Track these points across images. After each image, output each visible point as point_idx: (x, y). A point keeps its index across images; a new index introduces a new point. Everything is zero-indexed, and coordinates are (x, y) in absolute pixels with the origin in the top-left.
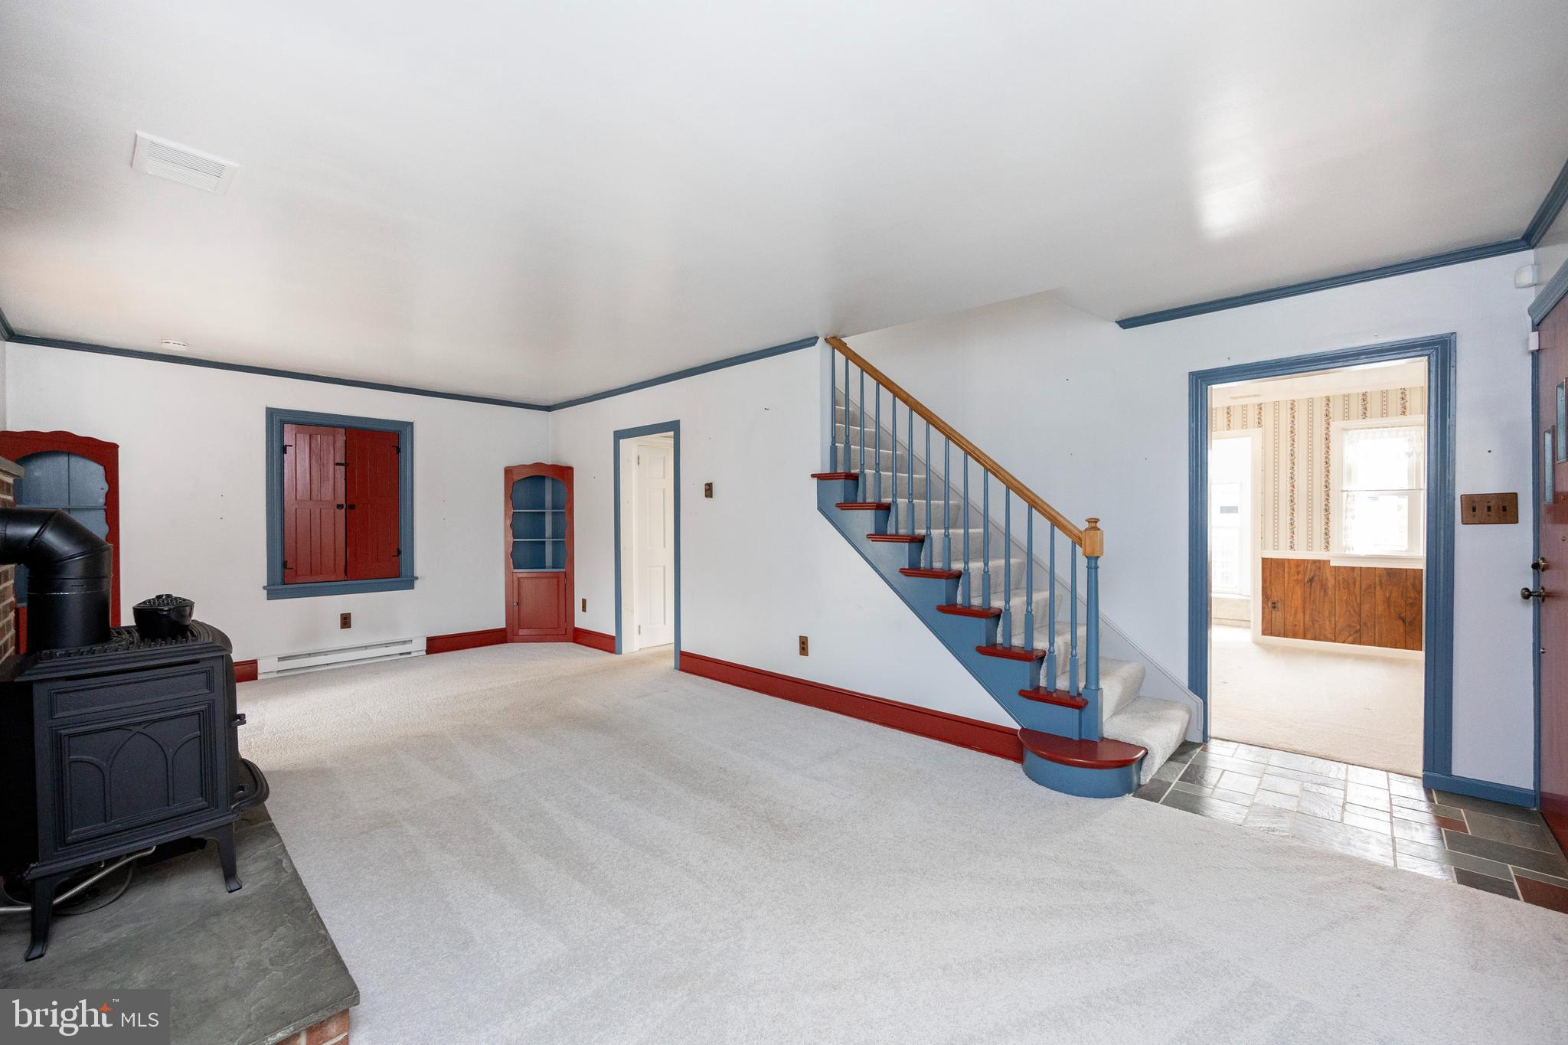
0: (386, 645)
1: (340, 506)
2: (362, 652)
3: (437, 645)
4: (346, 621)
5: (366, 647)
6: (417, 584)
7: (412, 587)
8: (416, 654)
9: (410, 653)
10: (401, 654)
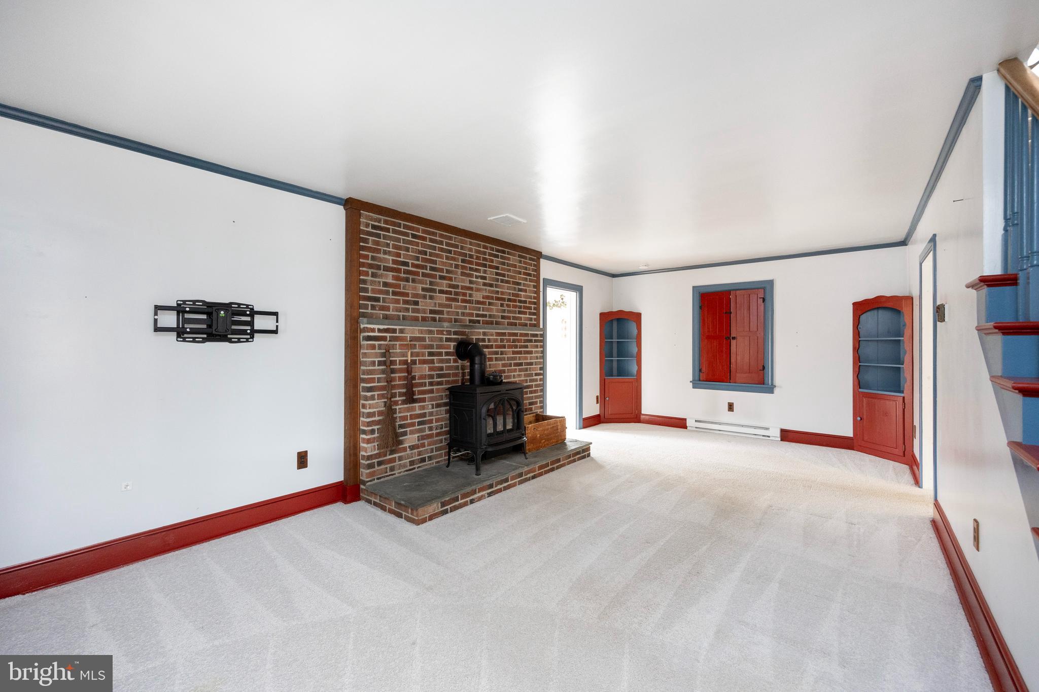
0: (755, 427)
1: (734, 338)
2: (739, 428)
3: (788, 436)
4: (731, 407)
5: (742, 426)
6: (776, 390)
7: (772, 392)
8: (773, 439)
9: (769, 437)
10: (763, 436)
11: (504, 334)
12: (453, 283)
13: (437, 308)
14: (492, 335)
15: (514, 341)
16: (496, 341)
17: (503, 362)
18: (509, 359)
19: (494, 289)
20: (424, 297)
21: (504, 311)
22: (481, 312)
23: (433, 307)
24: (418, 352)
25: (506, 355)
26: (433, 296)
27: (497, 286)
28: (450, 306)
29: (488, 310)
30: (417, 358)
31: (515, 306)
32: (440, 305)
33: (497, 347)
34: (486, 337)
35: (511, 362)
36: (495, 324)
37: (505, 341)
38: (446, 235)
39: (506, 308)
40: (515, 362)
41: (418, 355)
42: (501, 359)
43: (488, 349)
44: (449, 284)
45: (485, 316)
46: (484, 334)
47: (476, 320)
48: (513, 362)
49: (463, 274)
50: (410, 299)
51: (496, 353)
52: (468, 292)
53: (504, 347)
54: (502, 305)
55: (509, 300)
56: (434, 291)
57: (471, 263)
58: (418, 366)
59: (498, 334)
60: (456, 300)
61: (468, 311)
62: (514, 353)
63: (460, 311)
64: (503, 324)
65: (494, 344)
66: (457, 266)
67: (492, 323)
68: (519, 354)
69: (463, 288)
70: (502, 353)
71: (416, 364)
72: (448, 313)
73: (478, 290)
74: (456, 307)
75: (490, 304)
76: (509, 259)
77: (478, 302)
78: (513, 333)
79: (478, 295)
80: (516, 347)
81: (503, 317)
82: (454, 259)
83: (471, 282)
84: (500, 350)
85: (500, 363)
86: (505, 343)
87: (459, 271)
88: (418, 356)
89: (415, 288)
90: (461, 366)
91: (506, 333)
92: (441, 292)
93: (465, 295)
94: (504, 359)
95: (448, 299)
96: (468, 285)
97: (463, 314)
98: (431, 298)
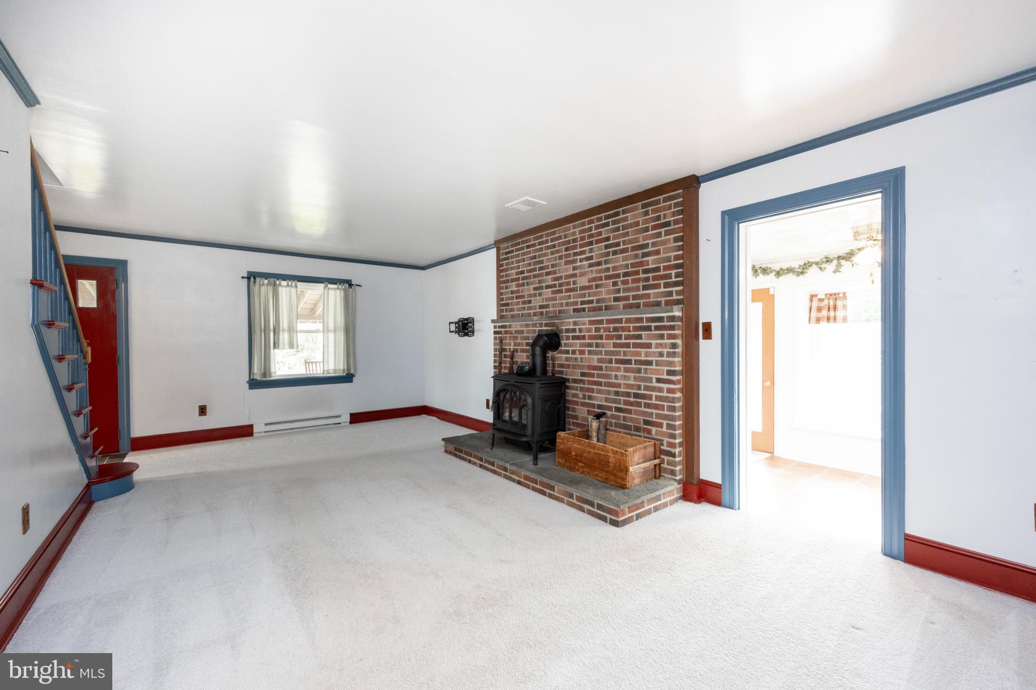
11: (601, 322)
12: (558, 275)
13: (545, 303)
14: (584, 324)
15: (615, 329)
16: (589, 330)
17: (600, 357)
18: (607, 353)
19: (604, 266)
20: (535, 295)
21: (618, 291)
22: (587, 299)
23: (541, 302)
24: (519, 343)
25: (603, 347)
26: (541, 292)
27: (606, 262)
28: (555, 299)
29: (595, 294)
30: (519, 348)
31: (638, 281)
32: (547, 299)
33: (591, 337)
34: (577, 327)
35: (611, 357)
36: (605, 310)
37: (602, 330)
38: (551, 232)
39: (621, 286)
40: (618, 357)
41: (519, 344)
42: (595, 353)
43: (579, 340)
44: (554, 278)
45: (591, 302)
46: (575, 323)
47: (581, 308)
48: (614, 358)
49: (567, 263)
50: (526, 299)
51: (590, 345)
52: (571, 280)
53: (601, 337)
54: (615, 284)
55: (626, 275)
56: (541, 288)
57: (575, 247)
58: (519, 353)
59: (591, 323)
60: (560, 291)
61: (572, 300)
62: (615, 345)
63: (564, 301)
64: (617, 307)
65: (587, 334)
66: (560, 258)
67: (600, 309)
68: (623, 348)
69: (567, 277)
70: (597, 345)
71: (518, 352)
72: (554, 305)
73: (582, 274)
74: (561, 299)
75: (597, 286)
76: (626, 219)
77: (583, 288)
78: (614, 319)
79: (583, 280)
80: (619, 337)
81: (616, 299)
82: (558, 251)
83: (574, 268)
84: (595, 341)
85: (595, 357)
86: (602, 332)
87: (563, 261)
88: (519, 346)
89: (528, 290)
90: (552, 356)
91: (603, 320)
92: (548, 287)
93: (568, 284)
94: (601, 353)
95: (553, 292)
96: (571, 272)
97: (567, 304)
98: (540, 295)
